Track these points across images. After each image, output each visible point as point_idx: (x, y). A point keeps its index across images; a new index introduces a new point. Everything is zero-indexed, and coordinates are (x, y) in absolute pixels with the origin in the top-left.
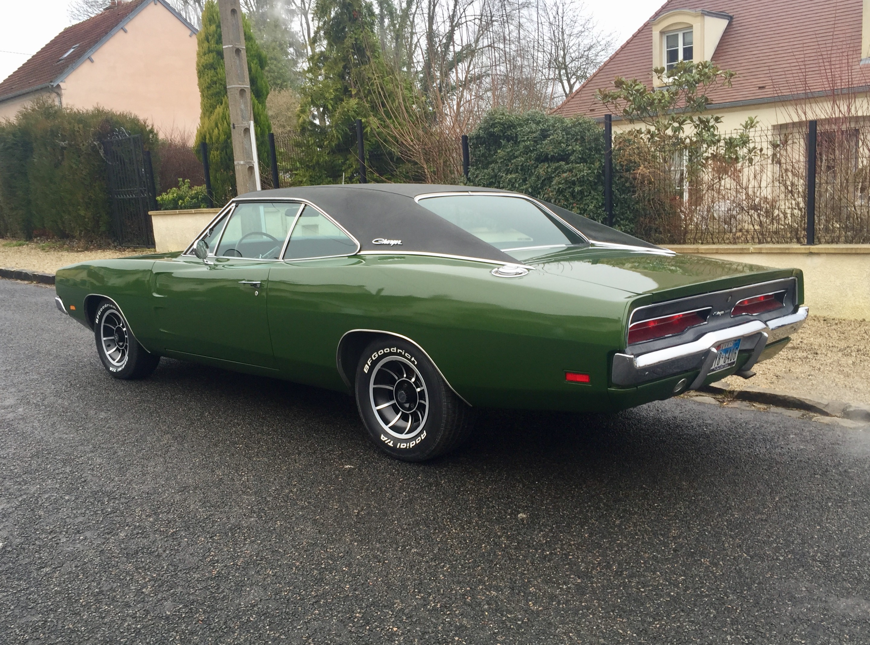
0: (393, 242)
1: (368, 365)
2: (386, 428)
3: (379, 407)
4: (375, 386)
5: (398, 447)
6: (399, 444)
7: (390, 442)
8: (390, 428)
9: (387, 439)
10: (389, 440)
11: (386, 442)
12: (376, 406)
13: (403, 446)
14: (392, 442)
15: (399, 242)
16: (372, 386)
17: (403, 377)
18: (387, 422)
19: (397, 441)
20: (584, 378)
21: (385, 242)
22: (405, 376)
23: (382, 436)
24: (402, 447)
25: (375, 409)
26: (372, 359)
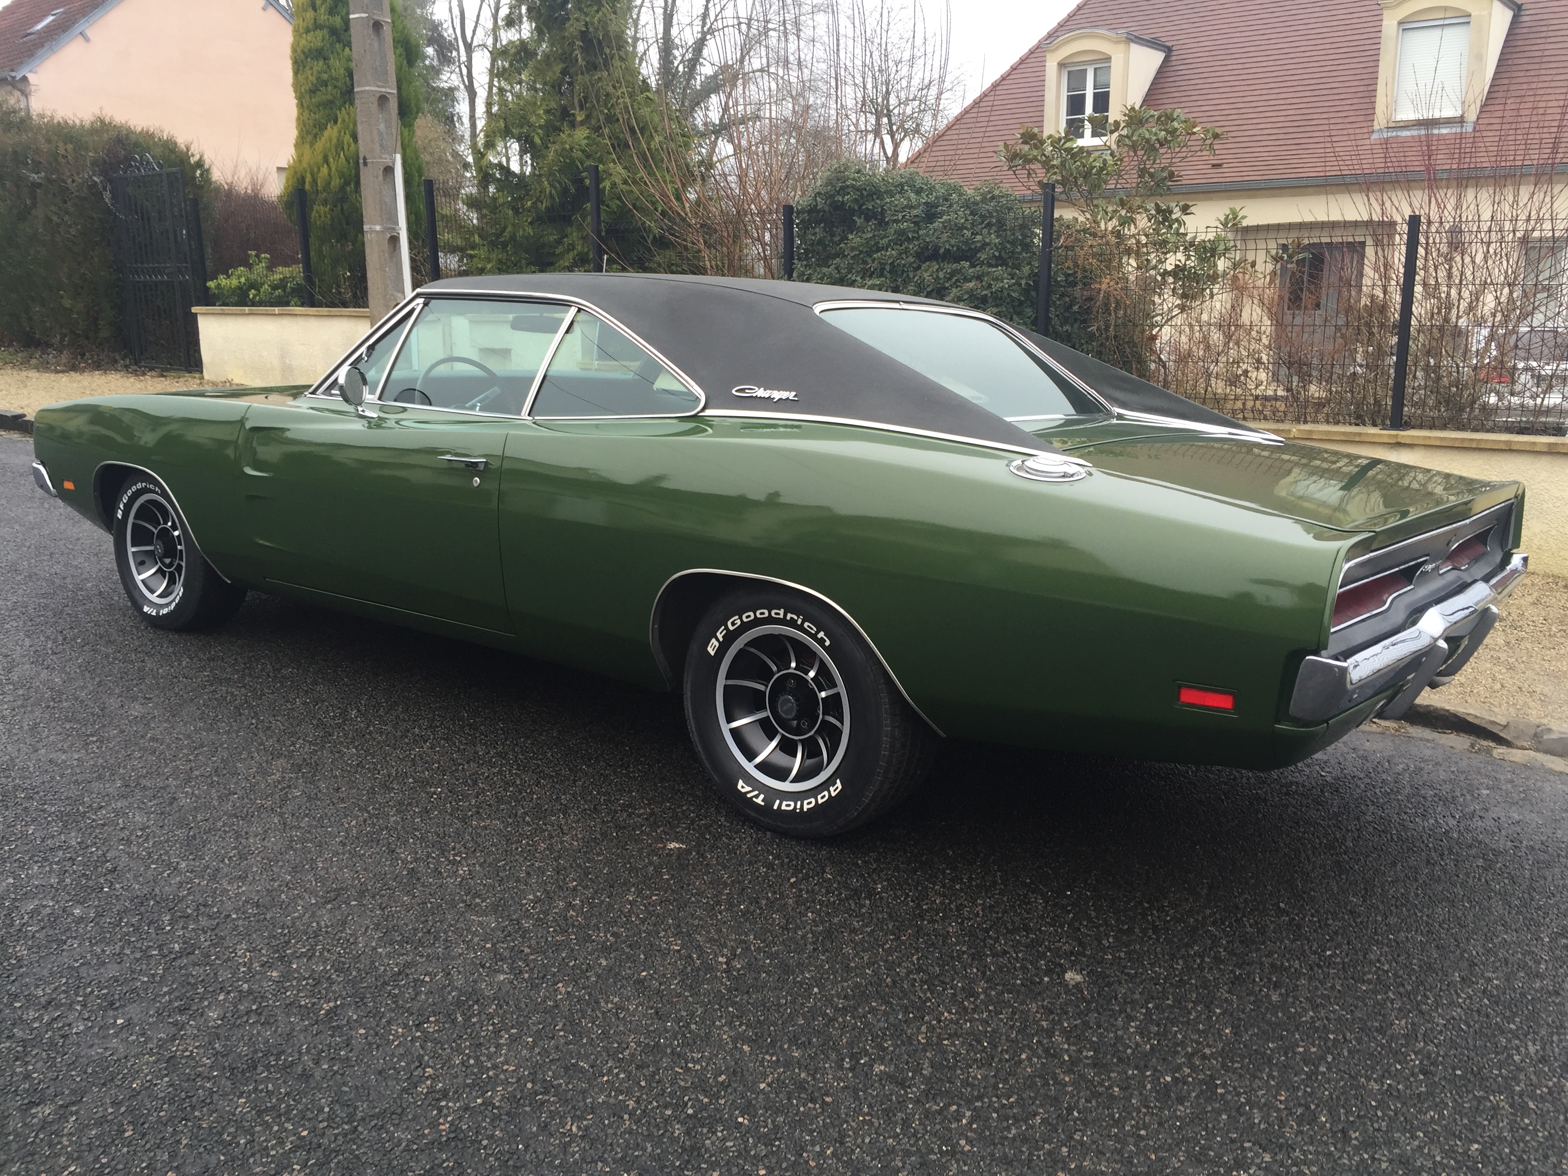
0: (777, 395)
1: (717, 640)
2: (749, 767)
3: (735, 724)
4: (730, 682)
5: (775, 807)
6: (778, 802)
7: (757, 796)
8: (757, 767)
9: (750, 789)
10: (756, 792)
11: (749, 796)
12: (729, 720)
13: (787, 806)
14: (762, 796)
15: (791, 395)
16: (721, 682)
17: (789, 668)
18: (750, 755)
19: (772, 794)
20: (1224, 702)
21: (761, 393)
22: (793, 665)
23: (741, 783)
24: (784, 807)
25: (726, 728)
26: (727, 628)
